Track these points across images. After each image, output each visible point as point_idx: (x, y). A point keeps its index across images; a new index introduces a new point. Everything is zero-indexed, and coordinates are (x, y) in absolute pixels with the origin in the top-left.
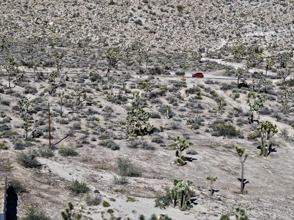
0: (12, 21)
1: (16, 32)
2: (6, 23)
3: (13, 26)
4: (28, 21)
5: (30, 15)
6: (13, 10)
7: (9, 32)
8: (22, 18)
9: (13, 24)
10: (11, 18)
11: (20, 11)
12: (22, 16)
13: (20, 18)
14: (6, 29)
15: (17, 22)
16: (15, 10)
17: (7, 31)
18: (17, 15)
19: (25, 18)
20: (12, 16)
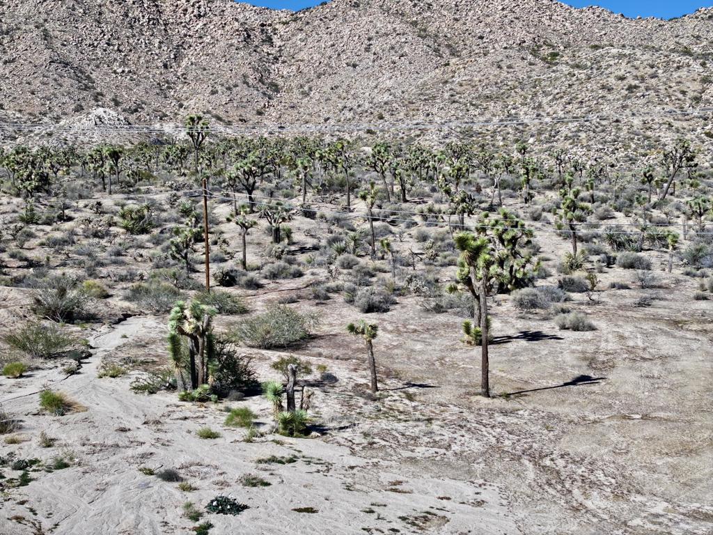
0: (649, 133)
1: (645, 155)
2: (632, 136)
3: (646, 143)
4: (689, 131)
5: (701, 117)
6: (658, 108)
7: (628, 156)
8: (677, 124)
9: (648, 138)
10: (648, 125)
11: (677, 110)
12: (679, 120)
13: (669, 124)
14: (623, 149)
15: (657, 135)
16: (665, 106)
17: (623, 155)
18: (666, 119)
19: (685, 124)
20: (653, 120)
